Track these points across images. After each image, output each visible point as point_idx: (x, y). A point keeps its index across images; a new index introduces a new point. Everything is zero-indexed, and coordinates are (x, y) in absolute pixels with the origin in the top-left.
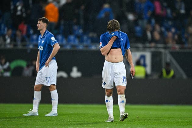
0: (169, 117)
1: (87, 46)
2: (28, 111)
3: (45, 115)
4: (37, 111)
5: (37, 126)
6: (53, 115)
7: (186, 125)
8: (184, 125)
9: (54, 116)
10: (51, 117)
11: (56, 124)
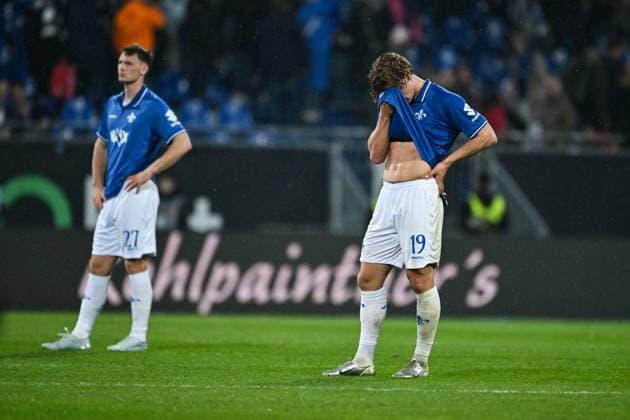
0: (492, 357)
1: (241, 135)
2: (59, 335)
3: (109, 348)
4: (86, 335)
5: (83, 381)
6: (134, 347)
7: (545, 382)
8: (538, 382)
9: (135, 352)
10: (127, 354)
11: (143, 377)
